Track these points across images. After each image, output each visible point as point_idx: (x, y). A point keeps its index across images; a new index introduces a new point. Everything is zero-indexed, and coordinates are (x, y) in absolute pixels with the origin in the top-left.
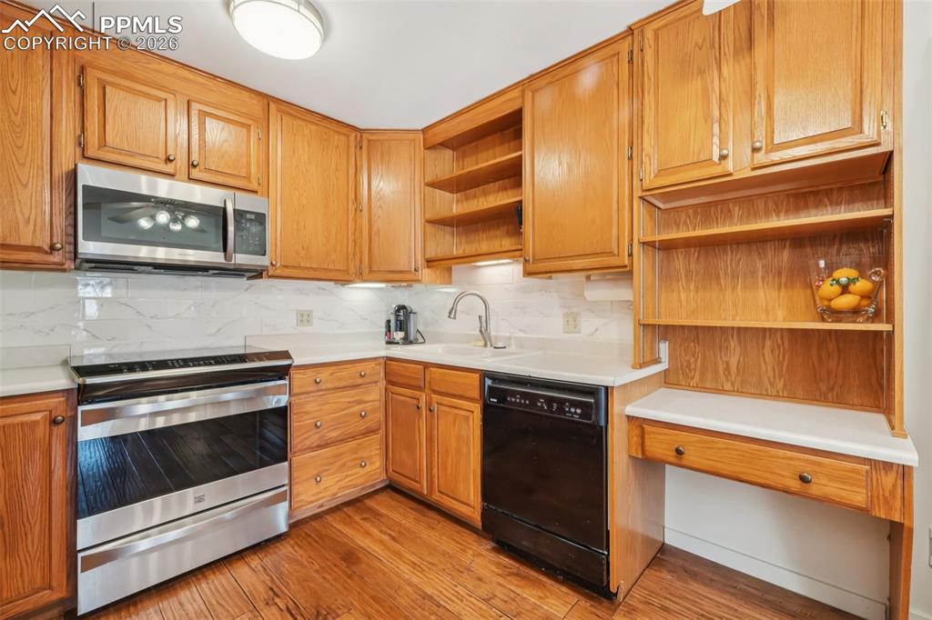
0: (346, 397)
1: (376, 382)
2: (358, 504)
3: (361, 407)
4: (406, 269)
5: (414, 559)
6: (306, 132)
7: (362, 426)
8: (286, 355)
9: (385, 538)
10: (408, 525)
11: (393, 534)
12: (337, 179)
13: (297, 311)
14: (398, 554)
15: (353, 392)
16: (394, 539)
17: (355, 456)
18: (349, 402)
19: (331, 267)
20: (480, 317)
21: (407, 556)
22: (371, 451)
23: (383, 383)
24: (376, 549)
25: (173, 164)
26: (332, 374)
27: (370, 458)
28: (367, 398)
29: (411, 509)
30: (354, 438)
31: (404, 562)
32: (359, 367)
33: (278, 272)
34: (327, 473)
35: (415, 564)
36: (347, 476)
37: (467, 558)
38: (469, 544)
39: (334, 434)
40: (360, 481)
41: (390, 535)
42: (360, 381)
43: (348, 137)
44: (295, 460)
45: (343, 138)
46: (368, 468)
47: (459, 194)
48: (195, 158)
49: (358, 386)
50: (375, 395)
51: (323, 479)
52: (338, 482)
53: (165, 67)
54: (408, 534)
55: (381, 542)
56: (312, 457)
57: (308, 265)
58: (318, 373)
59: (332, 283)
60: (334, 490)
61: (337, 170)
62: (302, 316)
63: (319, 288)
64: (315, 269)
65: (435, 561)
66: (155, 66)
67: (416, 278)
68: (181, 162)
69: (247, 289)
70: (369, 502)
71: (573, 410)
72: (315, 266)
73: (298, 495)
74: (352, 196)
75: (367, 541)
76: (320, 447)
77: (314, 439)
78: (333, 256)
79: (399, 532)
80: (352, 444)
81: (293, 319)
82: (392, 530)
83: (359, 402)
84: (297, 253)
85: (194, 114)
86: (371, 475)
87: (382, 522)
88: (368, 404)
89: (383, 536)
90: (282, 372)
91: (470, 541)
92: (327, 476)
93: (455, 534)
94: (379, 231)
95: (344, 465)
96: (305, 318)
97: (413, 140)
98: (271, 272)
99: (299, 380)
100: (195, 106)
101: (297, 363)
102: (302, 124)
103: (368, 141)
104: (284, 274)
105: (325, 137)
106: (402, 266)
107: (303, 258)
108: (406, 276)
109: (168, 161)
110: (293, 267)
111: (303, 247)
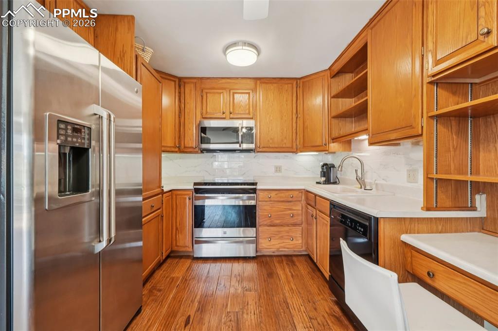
0: (282, 206)
1: (300, 201)
2: (290, 258)
3: (290, 212)
4: (320, 144)
5: (294, 287)
6: (272, 87)
7: (292, 221)
8: (255, 184)
9: (289, 274)
10: (303, 273)
11: (293, 273)
12: (287, 105)
13: (275, 166)
14: (289, 282)
15: (287, 204)
16: (292, 276)
17: (287, 234)
18: (285, 209)
19: (284, 146)
20: (356, 171)
21: (292, 284)
22: (297, 234)
23: (304, 202)
24: (282, 277)
25: (224, 115)
26: (276, 195)
27: (296, 237)
28: (294, 208)
29: (311, 268)
30: (288, 225)
31: (288, 286)
32: (291, 193)
33: (261, 150)
34: (274, 238)
35: (292, 289)
36: (284, 242)
37: (317, 298)
38: (324, 293)
39: (278, 222)
40: (292, 246)
41: (292, 274)
42: (291, 199)
43: (292, 84)
44: (260, 229)
45: (290, 85)
46: (294, 242)
47: (355, 98)
48: (231, 110)
49: (290, 201)
50: (298, 208)
51: (272, 240)
52: (279, 243)
53: (224, 81)
54: (299, 276)
55: (286, 275)
56: (268, 229)
57: (273, 146)
58: (271, 193)
59: (291, 153)
60: (278, 246)
61: (287, 101)
62: (277, 168)
63: (286, 156)
64: (276, 148)
65: (302, 292)
66: (220, 82)
67: (325, 149)
68: (228, 113)
69: (254, 157)
70: (295, 259)
71: (360, 228)
72: (277, 146)
73: (261, 243)
74: (295, 111)
75: (281, 272)
76: (271, 226)
77: (268, 222)
78: (285, 141)
79: (297, 275)
80: (287, 228)
81: (273, 169)
82: (294, 272)
83: (290, 209)
84: (268, 141)
85: (231, 93)
86: (296, 246)
87: (293, 268)
88: (295, 211)
89: (289, 273)
90: (254, 191)
91: (326, 292)
92: (275, 239)
93: (322, 286)
94: (307, 126)
95: (282, 237)
96: (278, 169)
97: (324, 76)
98: (258, 150)
99: (261, 195)
100: (232, 91)
101: (259, 187)
102: (271, 85)
103: (303, 82)
104: (263, 151)
105: (281, 87)
106: (318, 143)
107: (271, 143)
108: (320, 148)
109: (223, 113)
110: (267, 147)
111: (271, 139)
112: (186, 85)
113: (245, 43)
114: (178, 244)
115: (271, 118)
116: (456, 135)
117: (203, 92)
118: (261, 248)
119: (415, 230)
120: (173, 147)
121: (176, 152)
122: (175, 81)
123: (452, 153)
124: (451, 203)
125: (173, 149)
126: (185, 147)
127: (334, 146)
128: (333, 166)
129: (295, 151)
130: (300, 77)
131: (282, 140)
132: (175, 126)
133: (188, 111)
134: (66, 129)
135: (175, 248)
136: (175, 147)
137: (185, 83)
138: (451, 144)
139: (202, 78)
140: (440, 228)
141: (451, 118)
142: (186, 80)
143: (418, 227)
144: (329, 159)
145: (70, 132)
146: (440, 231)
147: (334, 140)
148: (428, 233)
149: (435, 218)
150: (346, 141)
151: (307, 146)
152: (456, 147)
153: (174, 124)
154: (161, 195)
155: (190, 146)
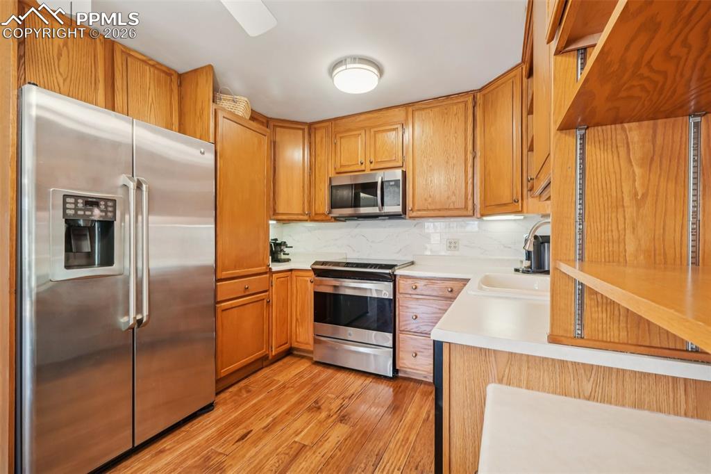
0: (435, 305)
4: (509, 201)
5: (412, 438)
6: (431, 114)
9: (422, 416)
12: (456, 139)
13: (446, 240)
14: (411, 428)
15: (444, 302)
19: (452, 206)
21: (414, 432)
31: (406, 433)
32: (448, 284)
33: (414, 214)
34: (422, 354)
35: (408, 439)
39: (426, 329)
42: (450, 295)
43: (466, 103)
44: (403, 336)
45: (462, 106)
48: (372, 158)
49: (448, 298)
51: (418, 357)
53: (363, 117)
56: (412, 339)
57: (434, 208)
58: (416, 283)
61: (456, 132)
62: (450, 243)
64: (439, 210)
66: (358, 119)
67: (516, 209)
68: (367, 163)
72: (438, 207)
73: (403, 359)
74: (470, 147)
76: (416, 333)
78: (453, 199)
81: (444, 245)
84: (426, 200)
85: (372, 134)
92: (423, 356)
94: (490, 171)
96: (453, 245)
97: (515, 76)
98: (410, 215)
99: (402, 284)
100: (372, 130)
102: (429, 110)
103: (484, 95)
104: (418, 215)
105: (445, 111)
106: (505, 198)
107: (430, 204)
109: (362, 164)
110: (424, 210)
111: (430, 196)
112: (317, 132)
113: (355, 59)
114: (298, 340)
115: (431, 164)
116: (641, 166)
117: (337, 137)
118: (401, 365)
119: (520, 380)
120: (301, 214)
121: (307, 221)
122: (303, 130)
123: (630, 211)
124: (623, 334)
125: (301, 217)
126: (316, 214)
129: (470, 213)
130: (479, 87)
131: (448, 198)
132: (303, 187)
133: (319, 165)
134: (76, 203)
135: (295, 345)
136: (304, 214)
137: (315, 129)
138: (626, 189)
139: (336, 119)
140: (588, 387)
141: (626, 125)
142: (317, 126)
143: (528, 374)
145: (82, 205)
146: (587, 394)
148: (554, 392)
149: (574, 364)
151: (491, 206)
152: (645, 196)
153: (301, 185)
154: (268, 275)
155: (321, 212)
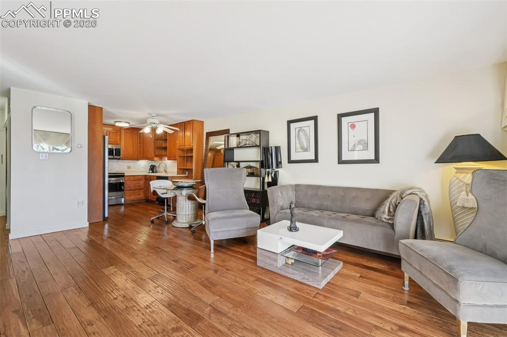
1: (143, 180)
3: (138, 184)
7: (139, 188)
8: (123, 173)
15: (137, 181)
17: (137, 193)
18: (136, 183)
19: (134, 157)
22: (141, 193)
26: (133, 178)
28: (140, 183)
30: (138, 190)
32: (139, 177)
33: (123, 159)
34: (131, 195)
36: (136, 197)
39: (133, 188)
40: (139, 198)
46: (140, 196)
49: (139, 180)
50: (142, 182)
56: (129, 192)
57: (129, 157)
58: (130, 177)
62: (129, 167)
69: (117, 162)
72: (131, 157)
73: (126, 198)
74: (139, 143)
77: (129, 189)
81: (127, 167)
84: (127, 155)
86: (141, 198)
90: (123, 176)
95: (135, 194)
98: (121, 159)
99: (126, 178)
101: (126, 175)
102: (128, 130)
106: (150, 156)
108: (151, 159)
110: (126, 158)
127: (156, 158)
128: (155, 166)
129: (138, 159)
131: (133, 154)
144: (153, 163)
147: (156, 156)
150: (161, 157)
151: (144, 157)
